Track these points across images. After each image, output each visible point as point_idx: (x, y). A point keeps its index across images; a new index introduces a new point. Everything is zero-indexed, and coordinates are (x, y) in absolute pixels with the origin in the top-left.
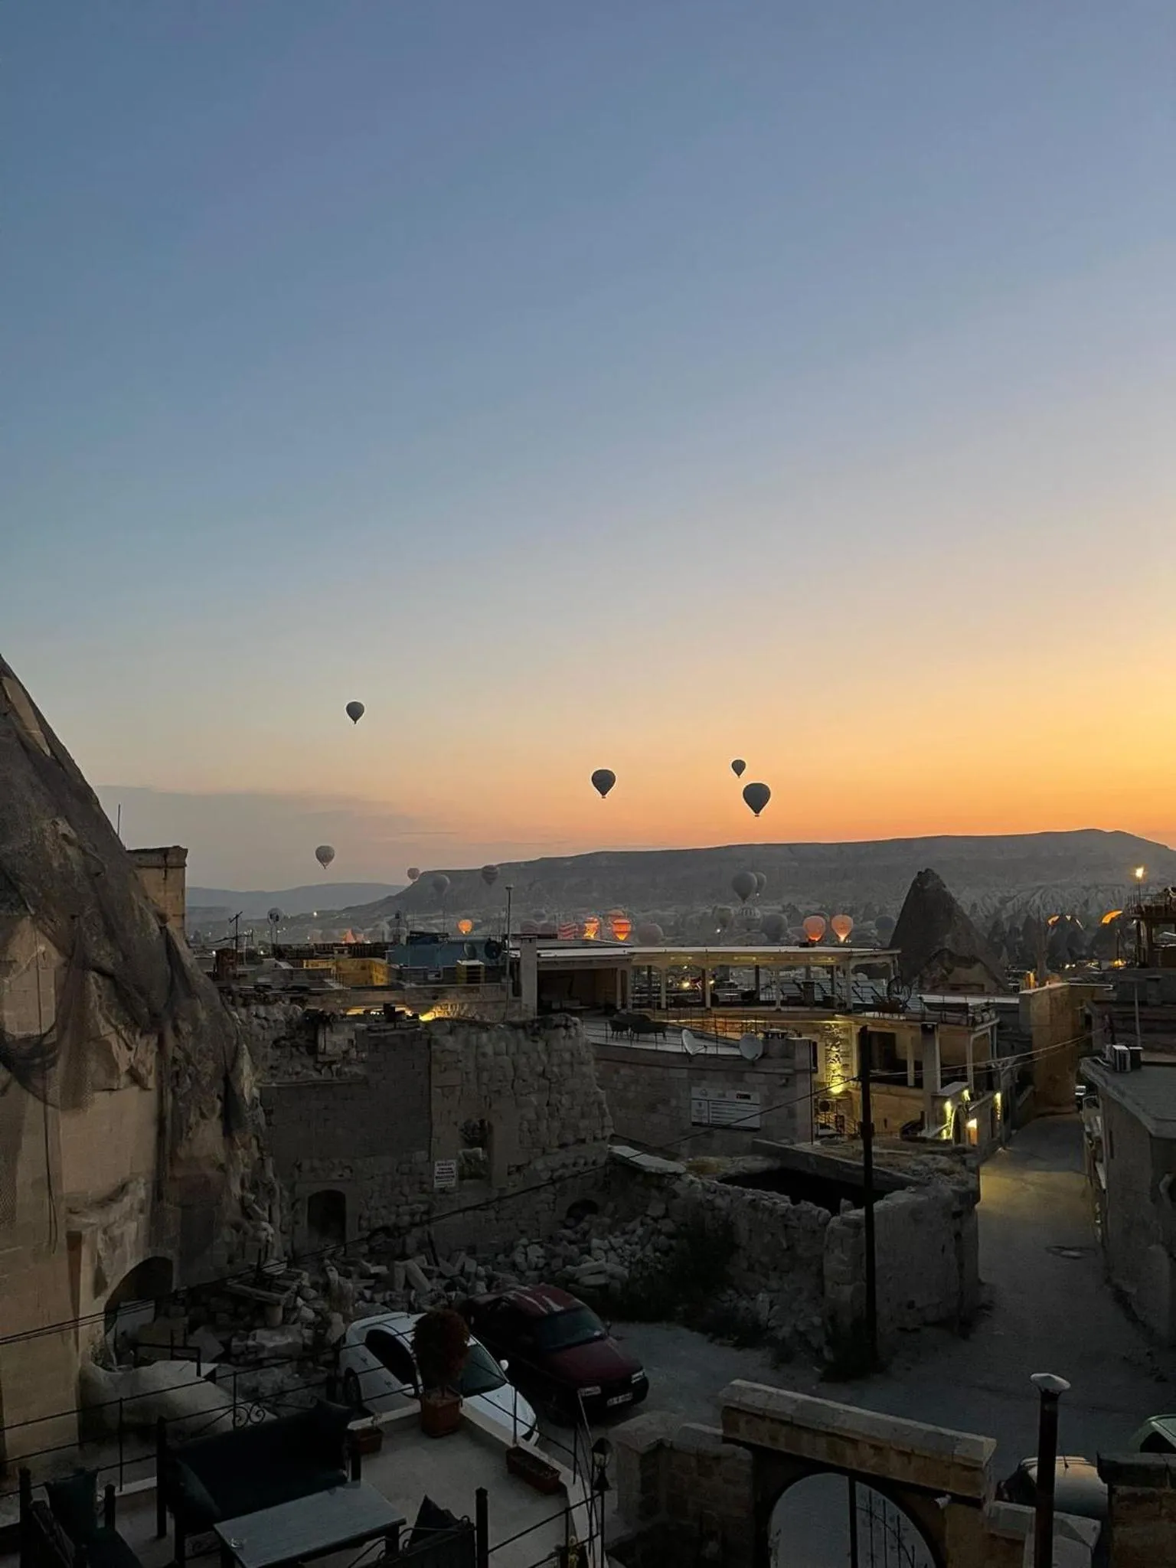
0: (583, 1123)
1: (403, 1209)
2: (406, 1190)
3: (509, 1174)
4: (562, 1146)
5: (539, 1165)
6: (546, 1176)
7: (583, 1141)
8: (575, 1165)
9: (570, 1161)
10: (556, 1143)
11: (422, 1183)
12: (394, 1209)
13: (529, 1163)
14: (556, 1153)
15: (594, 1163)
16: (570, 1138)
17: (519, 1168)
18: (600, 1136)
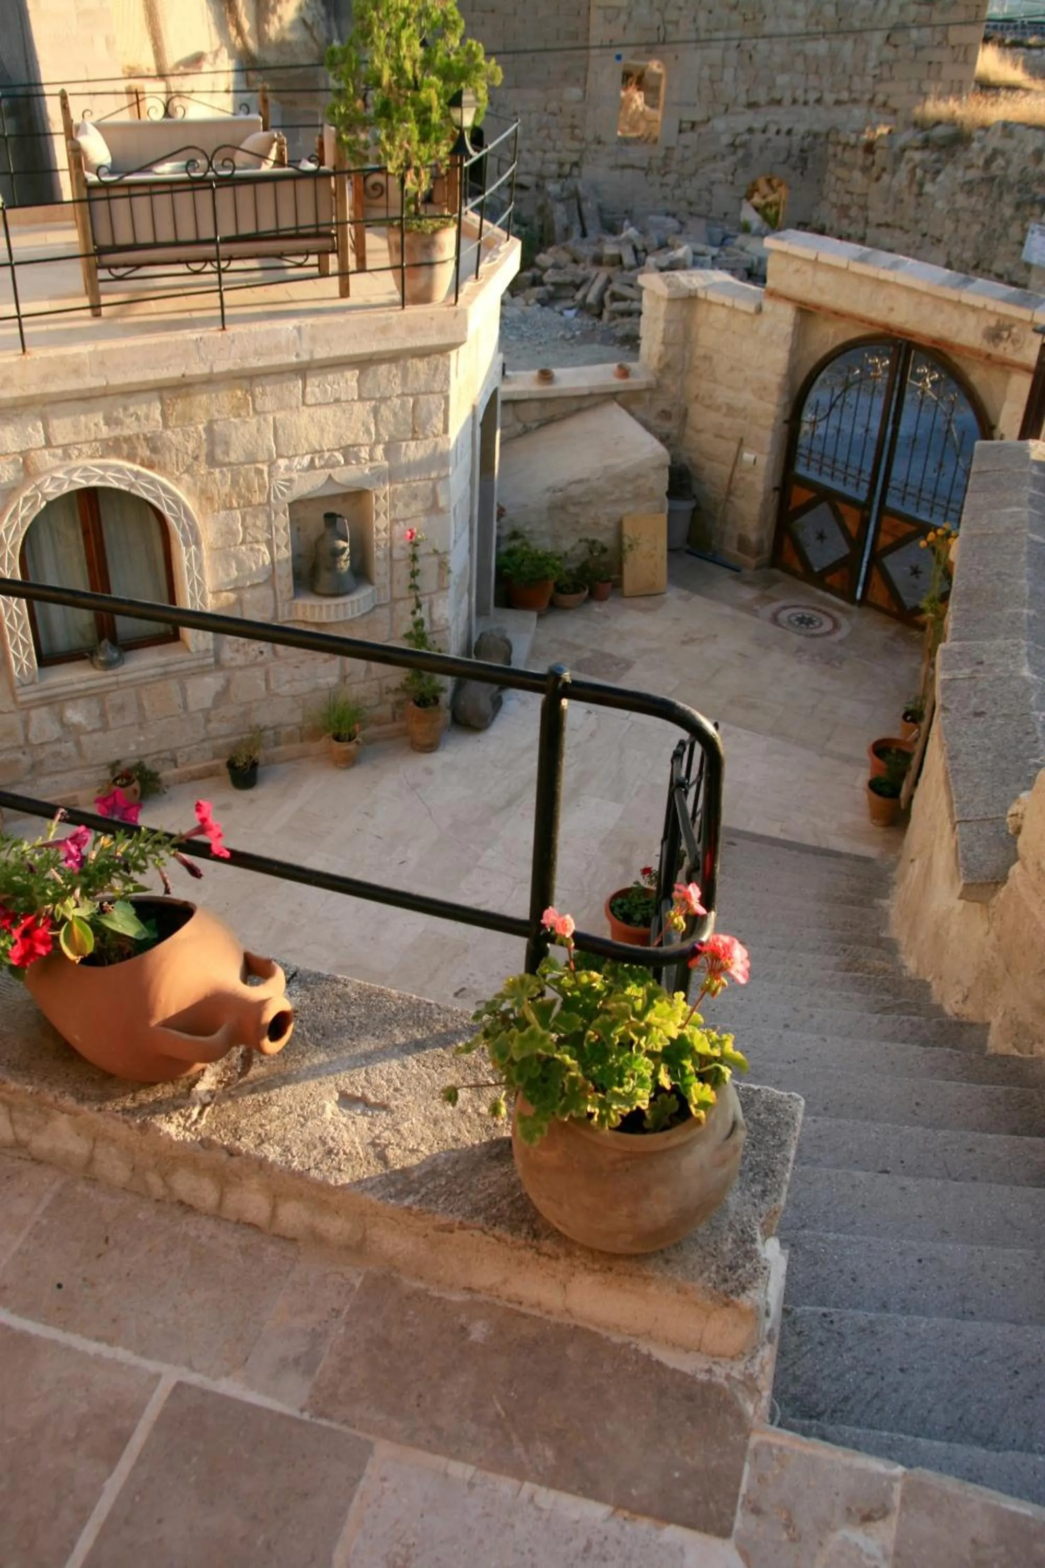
0: (782, 79)
1: (550, 156)
2: (554, 132)
3: (681, 131)
4: (752, 105)
5: (719, 124)
6: (725, 139)
7: (779, 102)
8: (764, 131)
9: (757, 125)
10: (743, 99)
11: (573, 127)
12: (539, 154)
13: (709, 120)
14: (743, 113)
15: (789, 132)
16: (761, 96)
17: (694, 125)
18: (801, 100)
